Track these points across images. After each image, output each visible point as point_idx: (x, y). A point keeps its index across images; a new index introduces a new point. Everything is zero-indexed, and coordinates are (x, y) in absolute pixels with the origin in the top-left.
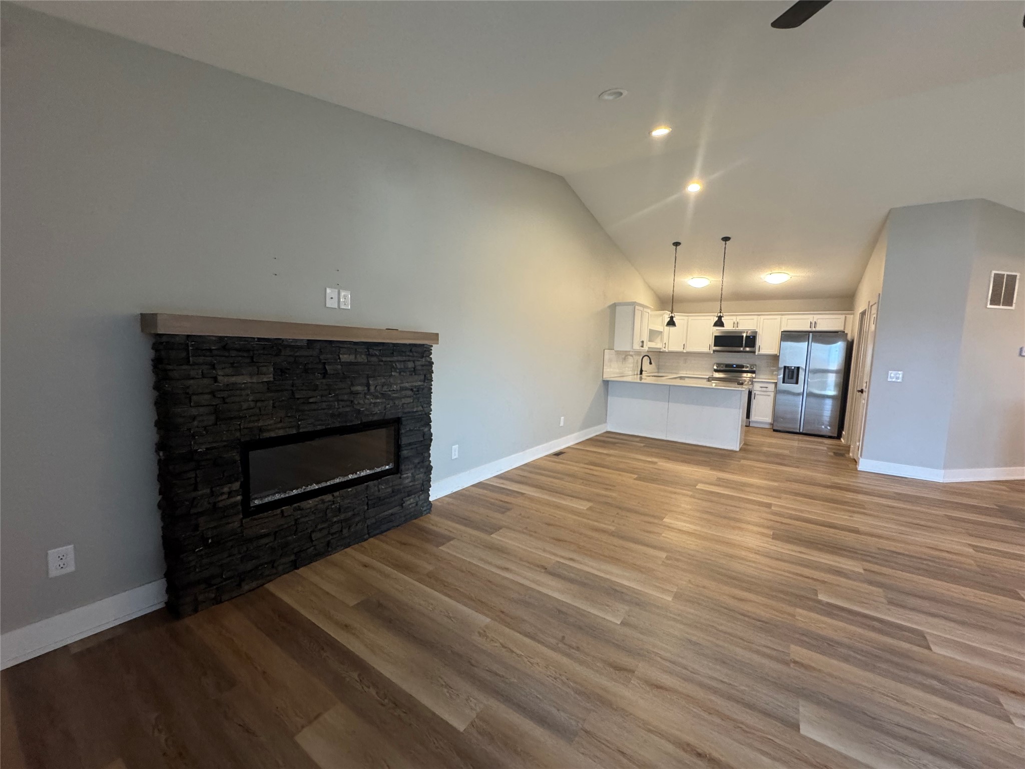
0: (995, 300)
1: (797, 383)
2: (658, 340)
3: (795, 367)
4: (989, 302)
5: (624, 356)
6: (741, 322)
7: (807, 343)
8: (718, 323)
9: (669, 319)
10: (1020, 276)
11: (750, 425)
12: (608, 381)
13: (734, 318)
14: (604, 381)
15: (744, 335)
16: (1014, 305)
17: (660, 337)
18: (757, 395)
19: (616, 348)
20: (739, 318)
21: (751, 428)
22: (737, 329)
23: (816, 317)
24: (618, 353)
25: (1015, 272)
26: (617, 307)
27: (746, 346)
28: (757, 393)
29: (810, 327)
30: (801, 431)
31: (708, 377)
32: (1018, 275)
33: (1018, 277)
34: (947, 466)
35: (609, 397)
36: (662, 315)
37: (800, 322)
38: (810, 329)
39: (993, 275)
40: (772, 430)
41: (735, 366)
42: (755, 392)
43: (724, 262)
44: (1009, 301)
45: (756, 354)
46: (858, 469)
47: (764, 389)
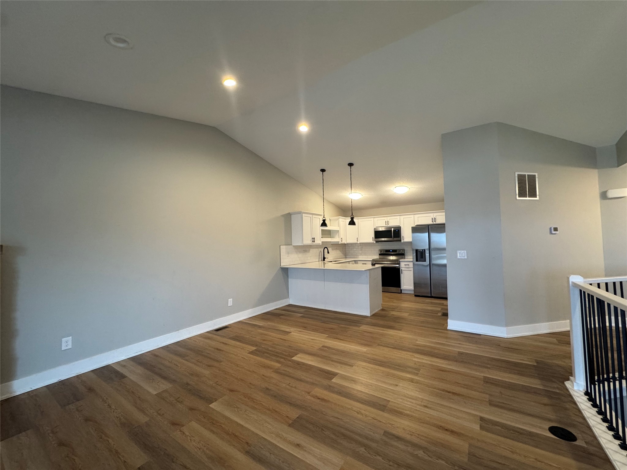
0: (522, 193)
1: (425, 261)
2: (337, 236)
3: (422, 250)
4: (517, 196)
5: (305, 249)
6: (390, 221)
7: (428, 233)
8: (351, 222)
9: (323, 221)
10: (538, 175)
11: (402, 292)
12: (287, 269)
13: (385, 218)
14: (281, 268)
15: (393, 229)
16: (538, 196)
17: (338, 233)
18: (403, 270)
19: (293, 245)
20: (388, 218)
21: (402, 294)
22: (388, 225)
23: (435, 214)
24: (297, 247)
25: (535, 173)
26: (292, 215)
27: (394, 237)
28: (403, 269)
29: (432, 222)
30: (432, 295)
31: (371, 260)
32: (536, 174)
33: (537, 176)
34: (508, 324)
35: (289, 279)
36: (338, 219)
37: (425, 219)
38: (432, 223)
39: (516, 176)
40: (414, 295)
41: (391, 251)
42: (402, 268)
43: (351, 180)
44: (533, 194)
45: (402, 242)
46: (448, 329)
47: (407, 266)
